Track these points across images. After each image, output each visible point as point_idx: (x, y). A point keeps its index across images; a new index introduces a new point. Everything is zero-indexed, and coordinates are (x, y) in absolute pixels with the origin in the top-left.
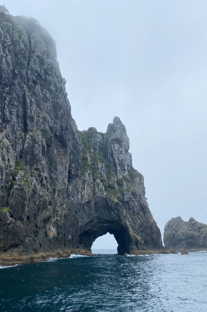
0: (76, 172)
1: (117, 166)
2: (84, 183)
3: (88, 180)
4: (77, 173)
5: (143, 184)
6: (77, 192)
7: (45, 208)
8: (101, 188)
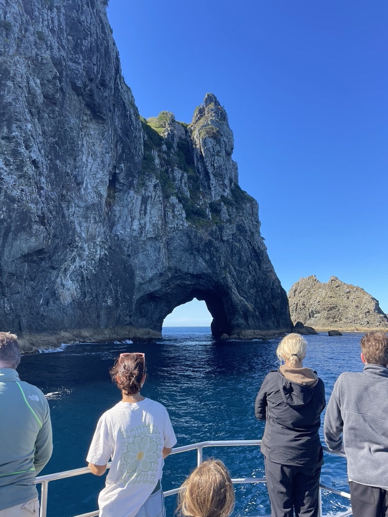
0: (128, 179)
1: (211, 178)
2: (145, 201)
3: (153, 197)
4: (130, 182)
5: (257, 215)
6: (130, 219)
7: (24, 229)
8: (180, 214)
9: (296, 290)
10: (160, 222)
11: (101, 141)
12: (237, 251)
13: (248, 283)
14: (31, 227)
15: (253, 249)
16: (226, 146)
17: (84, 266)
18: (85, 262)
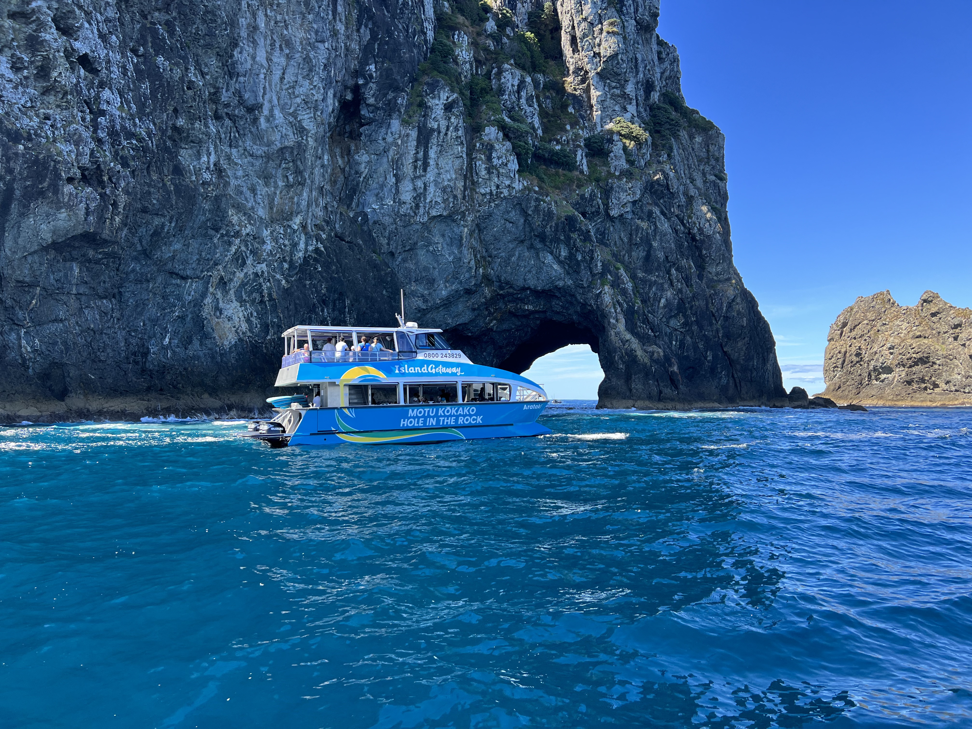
0: (385, 95)
1: (594, 83)
2: (424, 139)
3: (443, 130)
4: (390, 101)
5: (719, 160)
6: (394, 180)
7: (42, 193)
8: (503, 163)
9: (845, 325)
10: (460, 184)
11: (304, 18)
12: (641, 239)
13: (665, 307)
14: (56, 190)
15: (689, 233)
16: (636, 11)
17: (263, 272)
18: (264, 265)
